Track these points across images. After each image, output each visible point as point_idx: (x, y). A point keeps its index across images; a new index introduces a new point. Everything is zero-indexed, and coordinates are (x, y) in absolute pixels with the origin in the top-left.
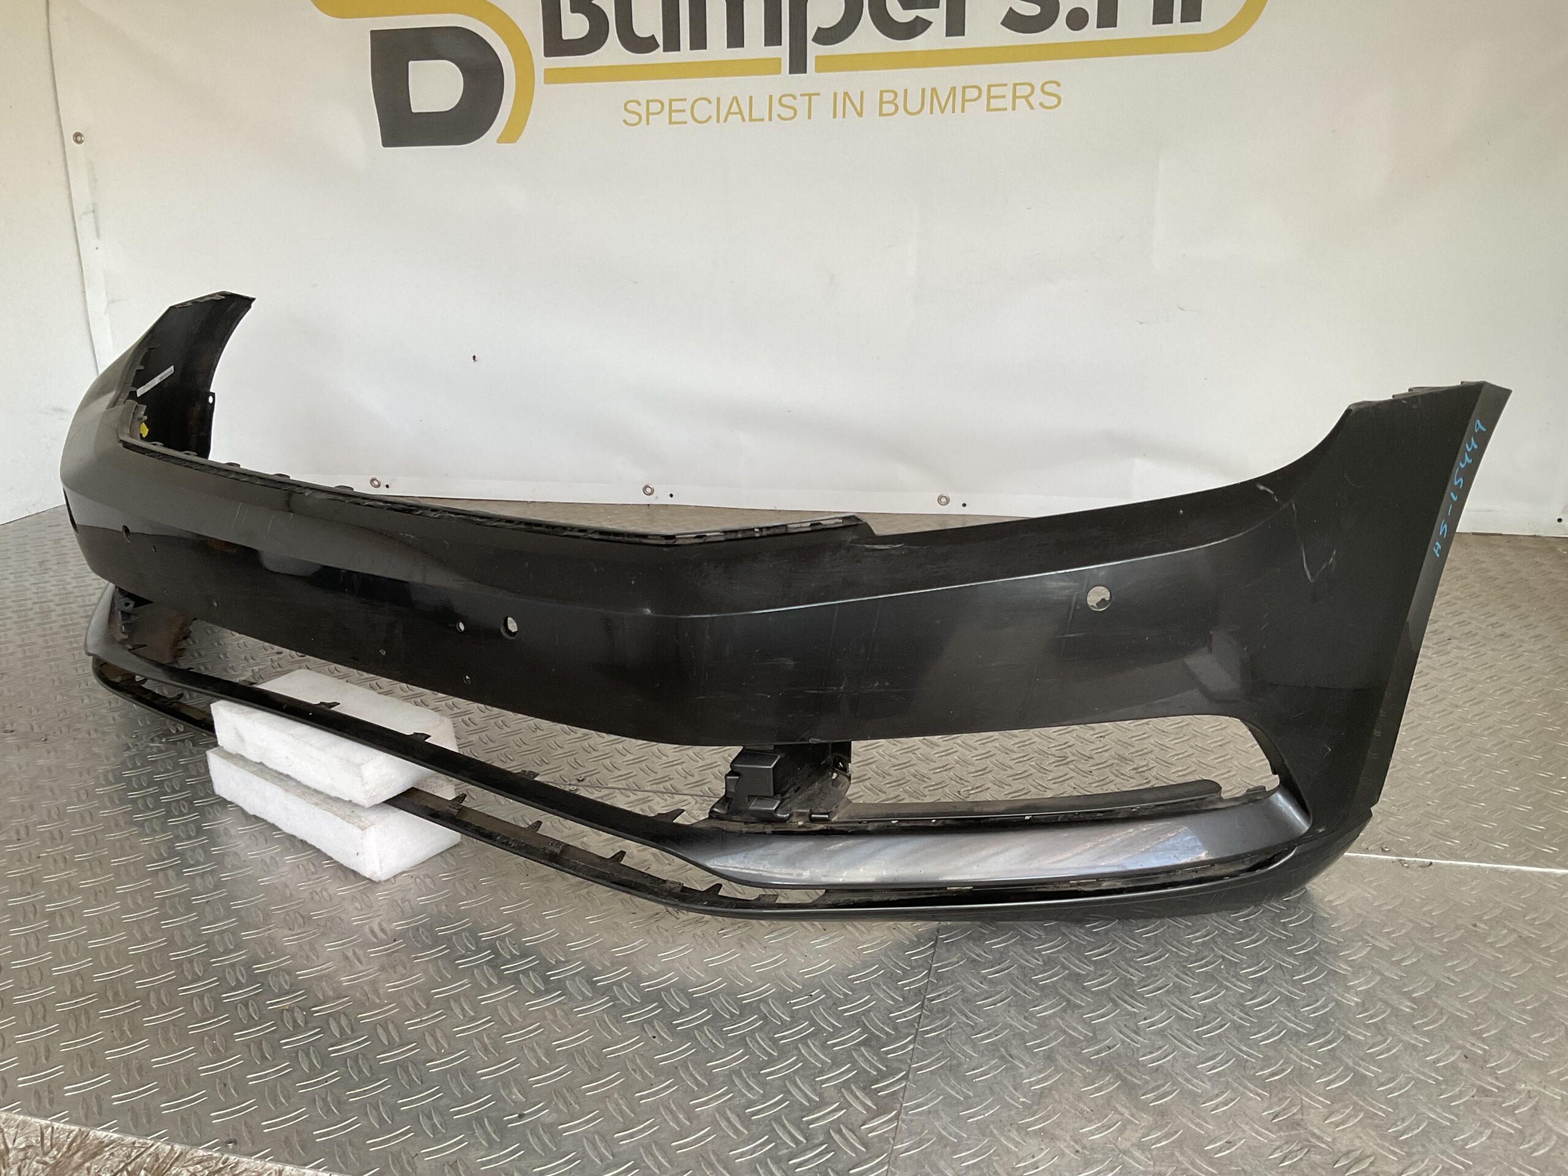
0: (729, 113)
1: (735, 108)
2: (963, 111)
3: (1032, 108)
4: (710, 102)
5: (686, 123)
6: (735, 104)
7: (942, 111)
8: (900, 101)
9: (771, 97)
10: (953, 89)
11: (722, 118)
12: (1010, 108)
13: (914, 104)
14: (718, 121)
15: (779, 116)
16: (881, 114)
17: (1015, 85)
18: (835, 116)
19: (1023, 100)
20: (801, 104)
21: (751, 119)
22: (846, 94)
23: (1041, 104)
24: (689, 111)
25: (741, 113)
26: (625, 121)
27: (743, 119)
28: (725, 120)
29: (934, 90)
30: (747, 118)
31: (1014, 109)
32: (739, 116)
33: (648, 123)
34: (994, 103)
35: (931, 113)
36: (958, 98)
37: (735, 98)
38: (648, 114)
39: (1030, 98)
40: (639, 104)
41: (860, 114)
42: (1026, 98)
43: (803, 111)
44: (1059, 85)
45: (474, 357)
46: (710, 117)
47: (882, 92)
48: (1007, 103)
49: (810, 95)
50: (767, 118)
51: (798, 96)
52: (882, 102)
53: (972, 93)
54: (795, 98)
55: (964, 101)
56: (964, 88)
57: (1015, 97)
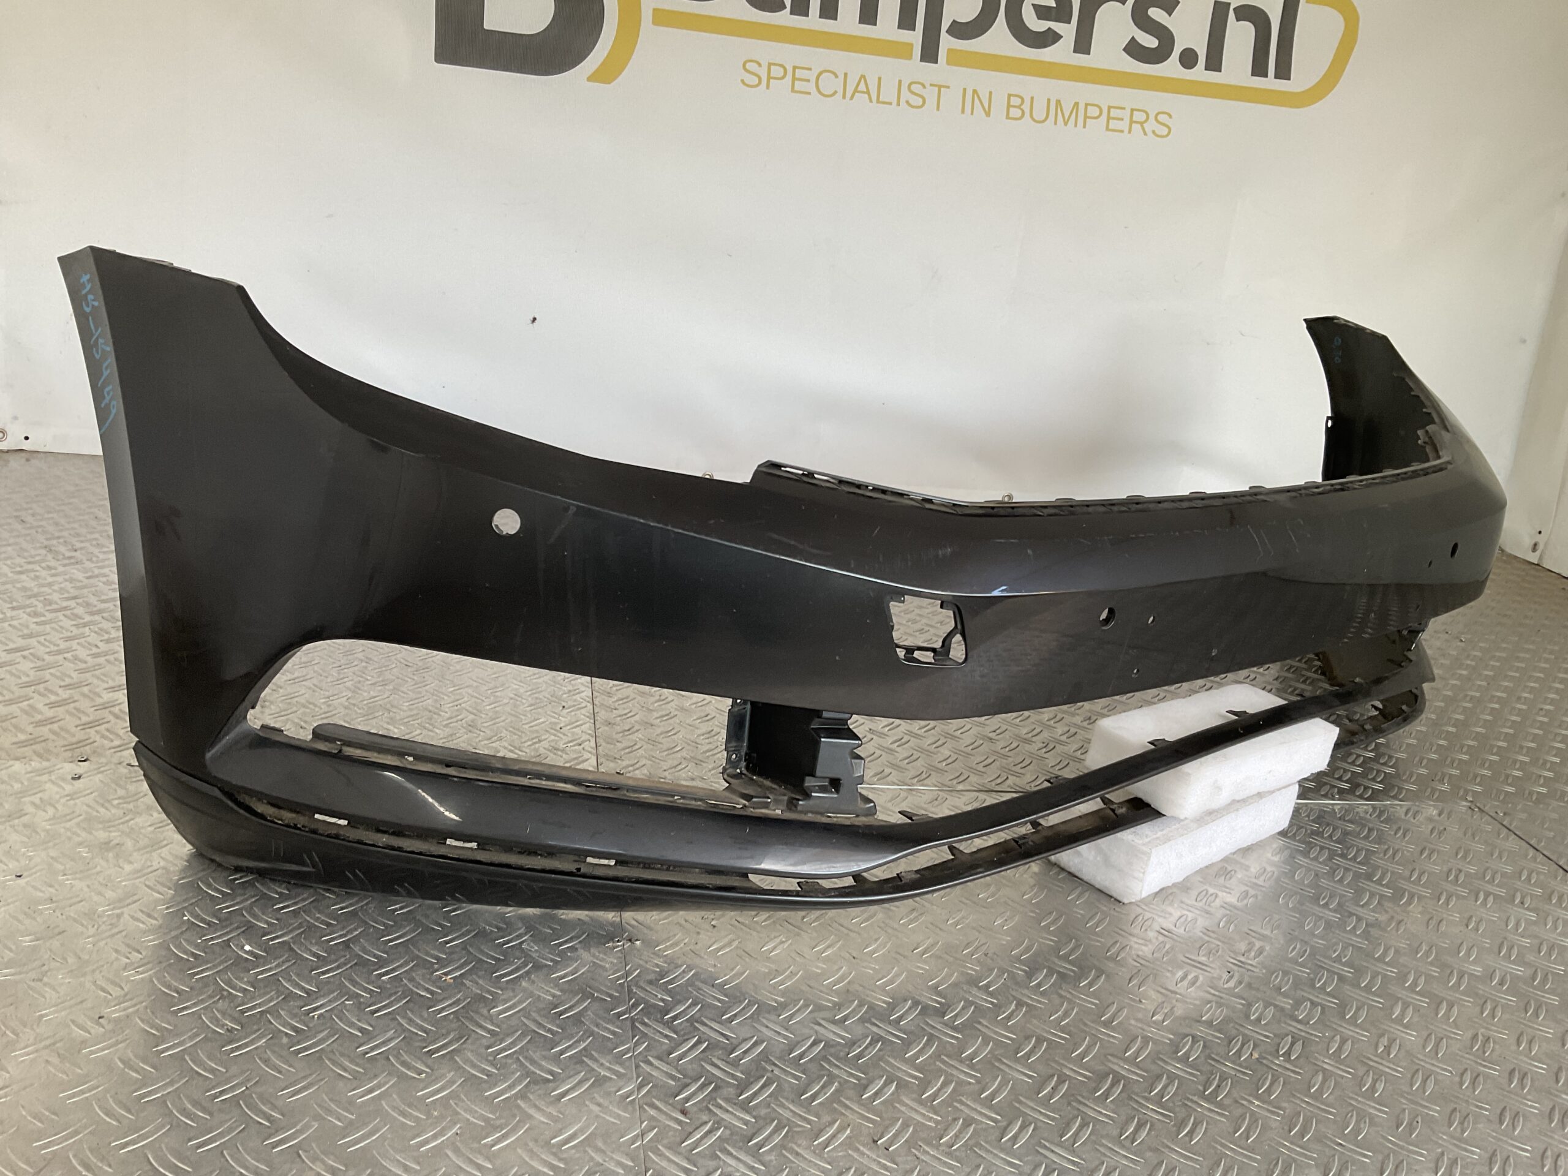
0: (856, 91)
1: (862, 87)
2: (1084, 127)
3: (1145, 134)
4: (836, 76)
5: (809, 93)
6: (863, 80)
7: (1066, 124)
8: (1026, 107)
9: (900, 82)
10: (1077, 104)
11: (848, 95)
12: (1126, 130)
13: (1039, 113)
14: (844, 97)
15: (907, 102)
16: (1008, 117)
17: (1132, 110)
18: (963, 112)
19: (1139, 126)
20: (931, 94)
21: (878, 101)
22: (975, 92)
23: (1154, 132)
24: (813, 80)
25: (868, 92)
26: (742, 81)
27: (871, 101)
28: (852, 98)
29: (1058, 102)
30: (874, 98)
31: (1130, 132)
32: (866, 96)
33: (768, 87)
34: (1113, 124)
35: (1056, 123)
36: (1080, 114)
37: (863, 77)
38: (769, 78)
39: (1145, 125)
40: (760, 65)
41: (988, 114)
42: (1142, 124)
43: (931, 101)
44: (1170, 116)
45: (534, 319)
46: (836, 92)
47: (1009, 96)
48: (1124, 125)
49: (940, 87)
50: (895, 102)
51: (927, 85)
52: (1009, 106)
53: (1093, 111)
54: (924, 87)
55: (1086, 117)
56: (1086, 105)
57: (1132, 122)
